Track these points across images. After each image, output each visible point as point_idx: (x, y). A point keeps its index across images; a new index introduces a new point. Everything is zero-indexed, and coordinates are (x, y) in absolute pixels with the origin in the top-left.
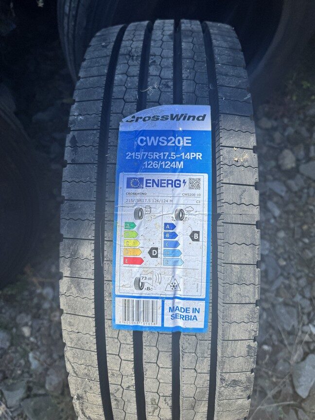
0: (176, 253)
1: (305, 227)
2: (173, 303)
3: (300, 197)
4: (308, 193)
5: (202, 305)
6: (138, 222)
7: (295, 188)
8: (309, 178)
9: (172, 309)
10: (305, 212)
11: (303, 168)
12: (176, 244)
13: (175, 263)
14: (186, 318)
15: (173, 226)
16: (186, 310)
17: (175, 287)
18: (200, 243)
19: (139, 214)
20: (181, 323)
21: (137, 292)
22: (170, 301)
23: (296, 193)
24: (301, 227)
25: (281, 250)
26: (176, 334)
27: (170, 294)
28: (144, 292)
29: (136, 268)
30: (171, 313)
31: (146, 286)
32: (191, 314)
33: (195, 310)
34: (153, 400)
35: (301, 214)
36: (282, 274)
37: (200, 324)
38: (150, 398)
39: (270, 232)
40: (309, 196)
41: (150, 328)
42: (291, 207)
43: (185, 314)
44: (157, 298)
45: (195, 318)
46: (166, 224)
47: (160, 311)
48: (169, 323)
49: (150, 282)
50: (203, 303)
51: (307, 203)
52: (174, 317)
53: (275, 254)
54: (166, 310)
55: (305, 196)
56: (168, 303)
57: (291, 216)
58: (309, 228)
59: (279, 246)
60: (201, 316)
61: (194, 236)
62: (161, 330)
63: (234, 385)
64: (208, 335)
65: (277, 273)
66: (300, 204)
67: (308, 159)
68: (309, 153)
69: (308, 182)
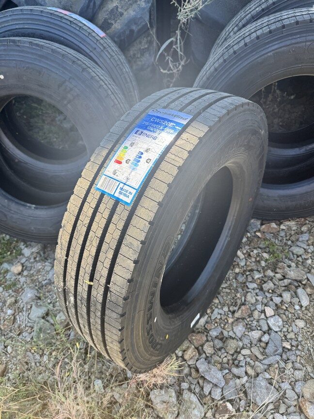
0: (136, 165)
2: (123, 186)
5: (134, 192)
6: (130, 147)
9: (122, 189)
12: (139, 161)
13: (134, 169)
14: (125, 195)
15: (142, 154)
16: (127, 191)
17: (128, 179)
18: (149, 164)
19: (132, 144)
20: (122, 197)
21: (112, 176)
22: (123, 184)
25: (291, 335)
26: (117, 202)
27: (124, 181)
28: (115, 177)
29: (117, 165)
30: (120, 190)
31: (117, 174)
32: (128, 194)
33: (130, 193)
34: (91, 238)
37: (128, 200)
39: (290, 315)
41: (109, 194)
43: (125, 193)
44: (118, 181)
45: (128, 197)
46: (140, 152)
47: (116, 187)
48: (117, 195)
49: (119, 173)
50: (135, 191)
52: (120, 193)
53: (285, 336)
54: (119, 188)
56: (121, 185)
59: (292, 331)
60: (131, 197)
61: (148, 161)
62: (112, 197)
63: (130, 246)
64: (129, 208)
65: (276, 351)
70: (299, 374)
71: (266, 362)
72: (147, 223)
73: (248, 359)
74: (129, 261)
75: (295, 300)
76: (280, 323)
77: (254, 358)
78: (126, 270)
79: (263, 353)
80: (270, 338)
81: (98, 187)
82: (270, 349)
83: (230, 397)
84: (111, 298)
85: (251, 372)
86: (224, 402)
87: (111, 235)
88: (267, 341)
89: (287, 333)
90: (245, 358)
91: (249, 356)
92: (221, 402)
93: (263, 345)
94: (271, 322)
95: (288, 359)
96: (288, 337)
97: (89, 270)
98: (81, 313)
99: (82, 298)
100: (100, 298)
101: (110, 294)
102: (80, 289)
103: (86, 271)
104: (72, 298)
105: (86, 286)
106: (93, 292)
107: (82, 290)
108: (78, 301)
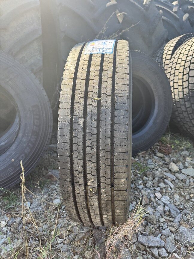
1: (192, 195)
3: (185, 182)
5: (111, 49)
7: (181, 178)
8: (188, 175)
10: (190, 189)
11: (183, 171)
17: (104, 47)
18: (112, 43)
23: (182, 180)
24: (189, 195)
31: (95, 47)
33: (109, 50)
34: (93, 72)
35: (188, 190)
36: (181, 213)
40: (190, 182)
42: (180, 184)
43: (106, 50)
47: (99, 50)
53: (175, 205)
54: (101, 50)
55: (187, 182)
57: (181, 190)
60: (111, 51)
62: (98, 53)
63: (122, 67)
64: (113, 54)
65: (177, 212)
66: (186, 186)
67: (186, 167)
68: (185, 165)
69: (189, 177)
71: (177, 220)
72: (127, 57)
74: (125, 75)
75: (167, 186)
76: (168, 198)
77: (168, 222)
78: (124, 80)
79: (172, 217)
80: (169, 208)
81: (85, 53)
82: (173, 212)
83: (173, 250)
85: (173, 229)
86: (172, 254)
87: (107, 66)
88: (169, 210)
89: (174, 203)
90: (164, 224)
91: (165, 222)
92: (170, 256)
93: (168, 213)
94: (163, 199)
95: (186, 214)
96: (177, 204)
97: (96, 90)
98: (90, 132)
99: (92, 115)
100: (109, 105)
101: (117, 98)
102: (90, 108)
103: (94, 92)
104: (81, 122)
105: (95, 103)
106: (103, 103)
107: (92, 108)
108: (88, 120)
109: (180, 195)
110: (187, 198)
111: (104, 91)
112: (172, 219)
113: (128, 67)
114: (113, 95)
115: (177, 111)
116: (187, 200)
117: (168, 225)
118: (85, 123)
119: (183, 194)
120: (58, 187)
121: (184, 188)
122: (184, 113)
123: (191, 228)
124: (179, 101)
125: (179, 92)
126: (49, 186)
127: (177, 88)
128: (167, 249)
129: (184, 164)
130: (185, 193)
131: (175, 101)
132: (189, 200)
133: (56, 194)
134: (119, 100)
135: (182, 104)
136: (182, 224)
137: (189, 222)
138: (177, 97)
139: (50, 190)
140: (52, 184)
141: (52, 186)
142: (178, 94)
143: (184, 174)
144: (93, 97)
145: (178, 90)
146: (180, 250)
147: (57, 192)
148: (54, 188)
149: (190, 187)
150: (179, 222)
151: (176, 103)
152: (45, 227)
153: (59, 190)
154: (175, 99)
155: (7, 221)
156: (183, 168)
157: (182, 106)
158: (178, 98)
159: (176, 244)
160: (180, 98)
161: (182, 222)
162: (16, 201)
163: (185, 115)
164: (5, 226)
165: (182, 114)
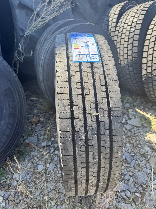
1: (137, 142)
3: (131, 132)
4: (134, 130)
5: (98, 56)
6: (77, 43)
7: (128, 128)
8: (132, 125)
10: (135, 137)
11: (129, 122)
12: (88, 45)
13: (88, 48)
15: (87, 43)
17: (89, 53)
18: (94, 45)
21: (79, 54)
22: (89, 55)
23: (129, 130)
24: (136, 142)
25: (130, 151)
26: (92, 64)
28: (81, 54)
29: (78, 49)
31: (81, 52)
32: (95, 58)
33: (96, 57)
34: (87, 86)
35: (134, 138)
36: (133, 159)
37: (97, 60)
38: (86, 85)
40: (135, 131)
41: (84, 61)
42: (129, 134)
43: (93, 58)
44: (85, 55)
46: (85, 43)
47: (86, 57)
48: (89, 60)
51: (135, 133)
53: (128, 152)
54: (88, 57)
55: (133, 131)
57: (130, 138)
58: (139, 142)
60: (98, 58)
62: (87, 62)
63: (112, 80)
64: (101, 63)
65: (131, 159)
66: (132, 134)
67: (130, 119)
68: (129, 117)
69: (133, 126)
70: (144, 162)
71: (132, 166)
72: (114, 66)
73: (125, 170)
74: (116, 87)
77: (127, 168)
78: (117, 93)
79: (128, 164)
80: (125, 156)
81: (74, 61)
82: (129, 160)
83: (134, 190)
84: (114, 114)
85: (131, 174)
86: (134, 194)
87: (99, 79)
88: (125, 158)
89: (128, 151)
90: (124, 170)
91: (125, 168)
92: (133, 196)
93: (125, 161)
95: (137, 159)
96: (129, 152)
97: (93, 106)
98: (91, 145)
99: (92, 130)
100: (107, 120)
101: (113, 112)
102: (90, 124)
103: (92, 108)
104: (83, 137)
105: (94, 118)
106: (101, 119)
107: (92, 123)
108: (89, 135)
109: (130, 143)
110: (135, 145)
111: (100, 106)
112: (128, 165)
113: (118, 78)
114: (109, 109)
115: (122, 73)
116: (135, 146)
117: (127, 171)
118: (86, 137)
119: (132, 142)
120: (37, 153)
121: (131, 136)
122: (127, 75)
123: (142, 169)
124: (124, 66)
125: (124, 58)
126: (29, 154)
127: (123, 55)
128: (130, 190)
129: (128, 115)
130: (132, 141)
131: (121, 66)
132: (136, 146)
133: (38, 161)
134: (115, 114)
135: (126, 68)
136: (135, 168)
137: (139, 165)
138: (122, 62)
139: (31, 157)
140: (32, 151)
141: (33, 153)
142: (123, 60)
143: (130, 124)
144: (91, 113)
145: (123, 57)
146: (138, 189)
147: (38, 158)
148: (35, 155)
149: (135, 135)
150: (134, 167)
151: (121, 68)
152: (37, 193)
153: (39, 156)
154: (121, 64)
155: (2, 196)
156: (128, 119)
157: (126, 70)
158: (124, 63)
159: (135, 186)
160: (124, 64)
161: (136, 167)
162: (5, 174)
163: (128, 77)
164: (3, 201)
165: (126, 76)
